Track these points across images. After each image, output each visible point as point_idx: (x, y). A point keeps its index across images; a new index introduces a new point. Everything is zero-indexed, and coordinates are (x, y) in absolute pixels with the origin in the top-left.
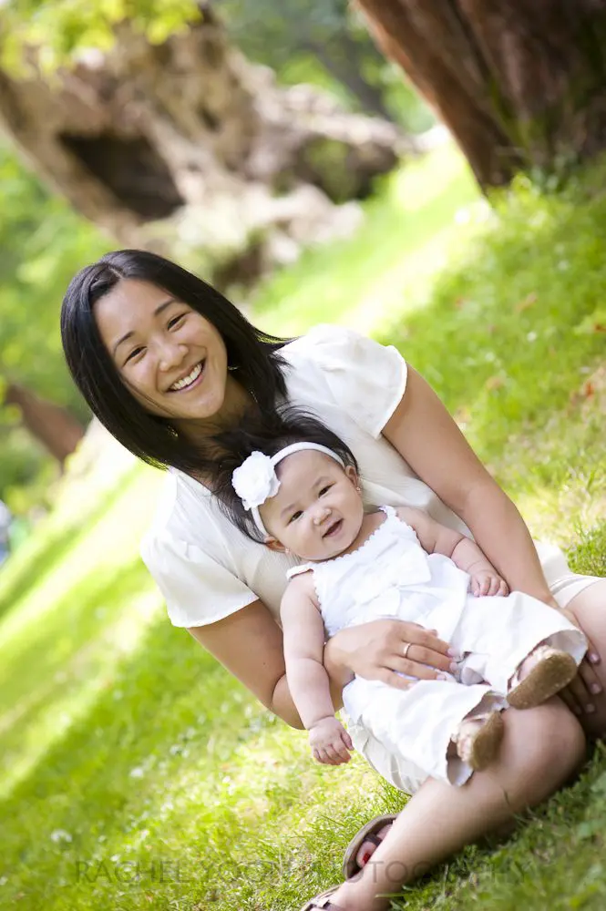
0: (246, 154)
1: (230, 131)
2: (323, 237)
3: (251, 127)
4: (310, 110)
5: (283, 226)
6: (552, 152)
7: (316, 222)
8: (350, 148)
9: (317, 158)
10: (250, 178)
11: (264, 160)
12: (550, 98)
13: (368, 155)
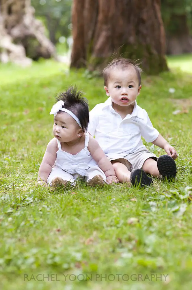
0: (13, 27)
1: (13, 18)
2: (17, 62)
3: (19, 21)
4: (37, 28)
5: (9, 52)
6: (95, 69)
7: (17, 57)
8: (40, 45)
9: (30, 42)
10: (9, 33)
11: (16, 32)
12: (104, 55)
13: (43, 50)
